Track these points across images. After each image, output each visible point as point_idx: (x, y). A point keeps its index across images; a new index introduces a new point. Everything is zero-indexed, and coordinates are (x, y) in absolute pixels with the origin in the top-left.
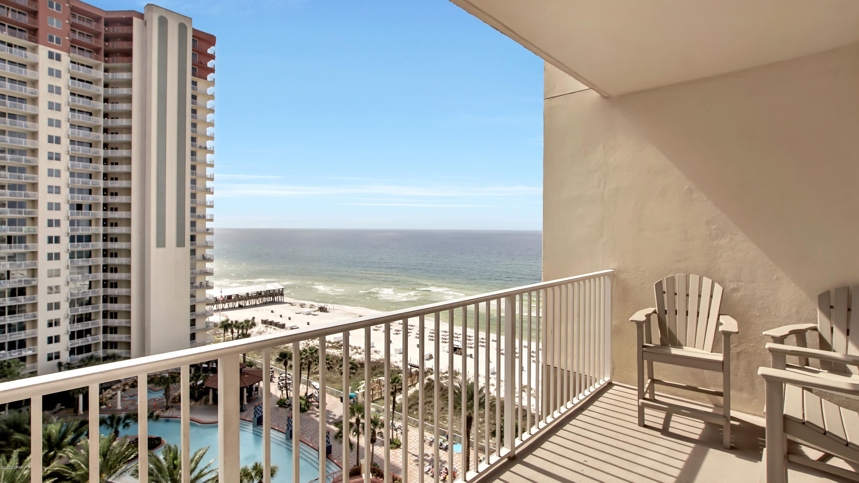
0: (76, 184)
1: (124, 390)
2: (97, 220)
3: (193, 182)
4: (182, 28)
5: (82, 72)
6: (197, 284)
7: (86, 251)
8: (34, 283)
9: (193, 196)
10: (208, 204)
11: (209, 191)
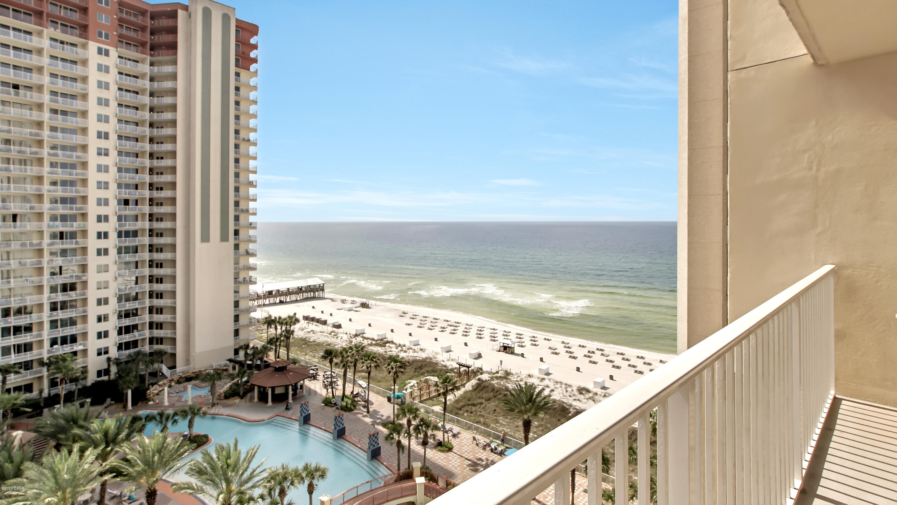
0: (123, 180)
1: (170, 386)
2: (144, 215)
3: (237, 175)
4: (226, 18)
5: (129, 67)
6: (241, 279)
7: (133, 247)
8: (84, 278)
9: (237, 189)
10: (251, 198)
11: (251, 184)
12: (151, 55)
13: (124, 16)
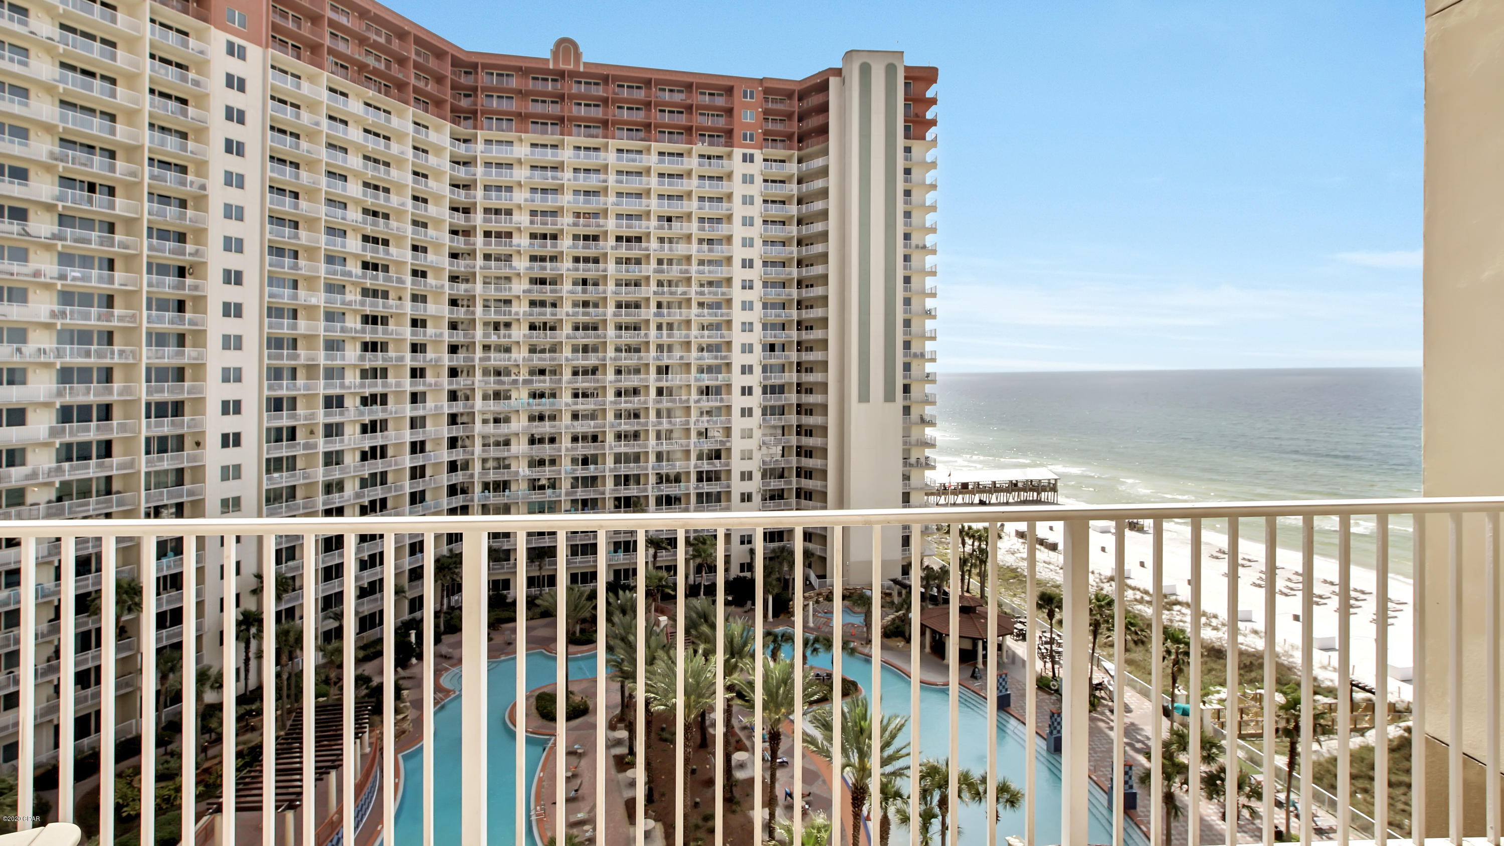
0: (769, 318)
1: (817, 602)
2: (790, 364)
3: (907, 302)
4: (891, 69)
5: (775, 170)
6: (913, 460)
7: (777, 407)
8: (728, 444)
9: (907, 323)
10: (928, 335)
11: (929, 314)
12: (799, 149)
13: (770, 105)
